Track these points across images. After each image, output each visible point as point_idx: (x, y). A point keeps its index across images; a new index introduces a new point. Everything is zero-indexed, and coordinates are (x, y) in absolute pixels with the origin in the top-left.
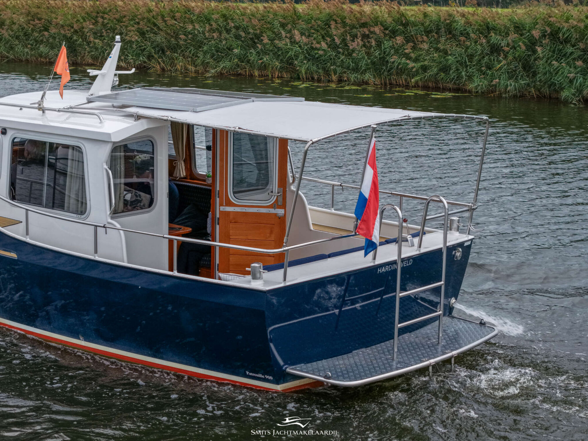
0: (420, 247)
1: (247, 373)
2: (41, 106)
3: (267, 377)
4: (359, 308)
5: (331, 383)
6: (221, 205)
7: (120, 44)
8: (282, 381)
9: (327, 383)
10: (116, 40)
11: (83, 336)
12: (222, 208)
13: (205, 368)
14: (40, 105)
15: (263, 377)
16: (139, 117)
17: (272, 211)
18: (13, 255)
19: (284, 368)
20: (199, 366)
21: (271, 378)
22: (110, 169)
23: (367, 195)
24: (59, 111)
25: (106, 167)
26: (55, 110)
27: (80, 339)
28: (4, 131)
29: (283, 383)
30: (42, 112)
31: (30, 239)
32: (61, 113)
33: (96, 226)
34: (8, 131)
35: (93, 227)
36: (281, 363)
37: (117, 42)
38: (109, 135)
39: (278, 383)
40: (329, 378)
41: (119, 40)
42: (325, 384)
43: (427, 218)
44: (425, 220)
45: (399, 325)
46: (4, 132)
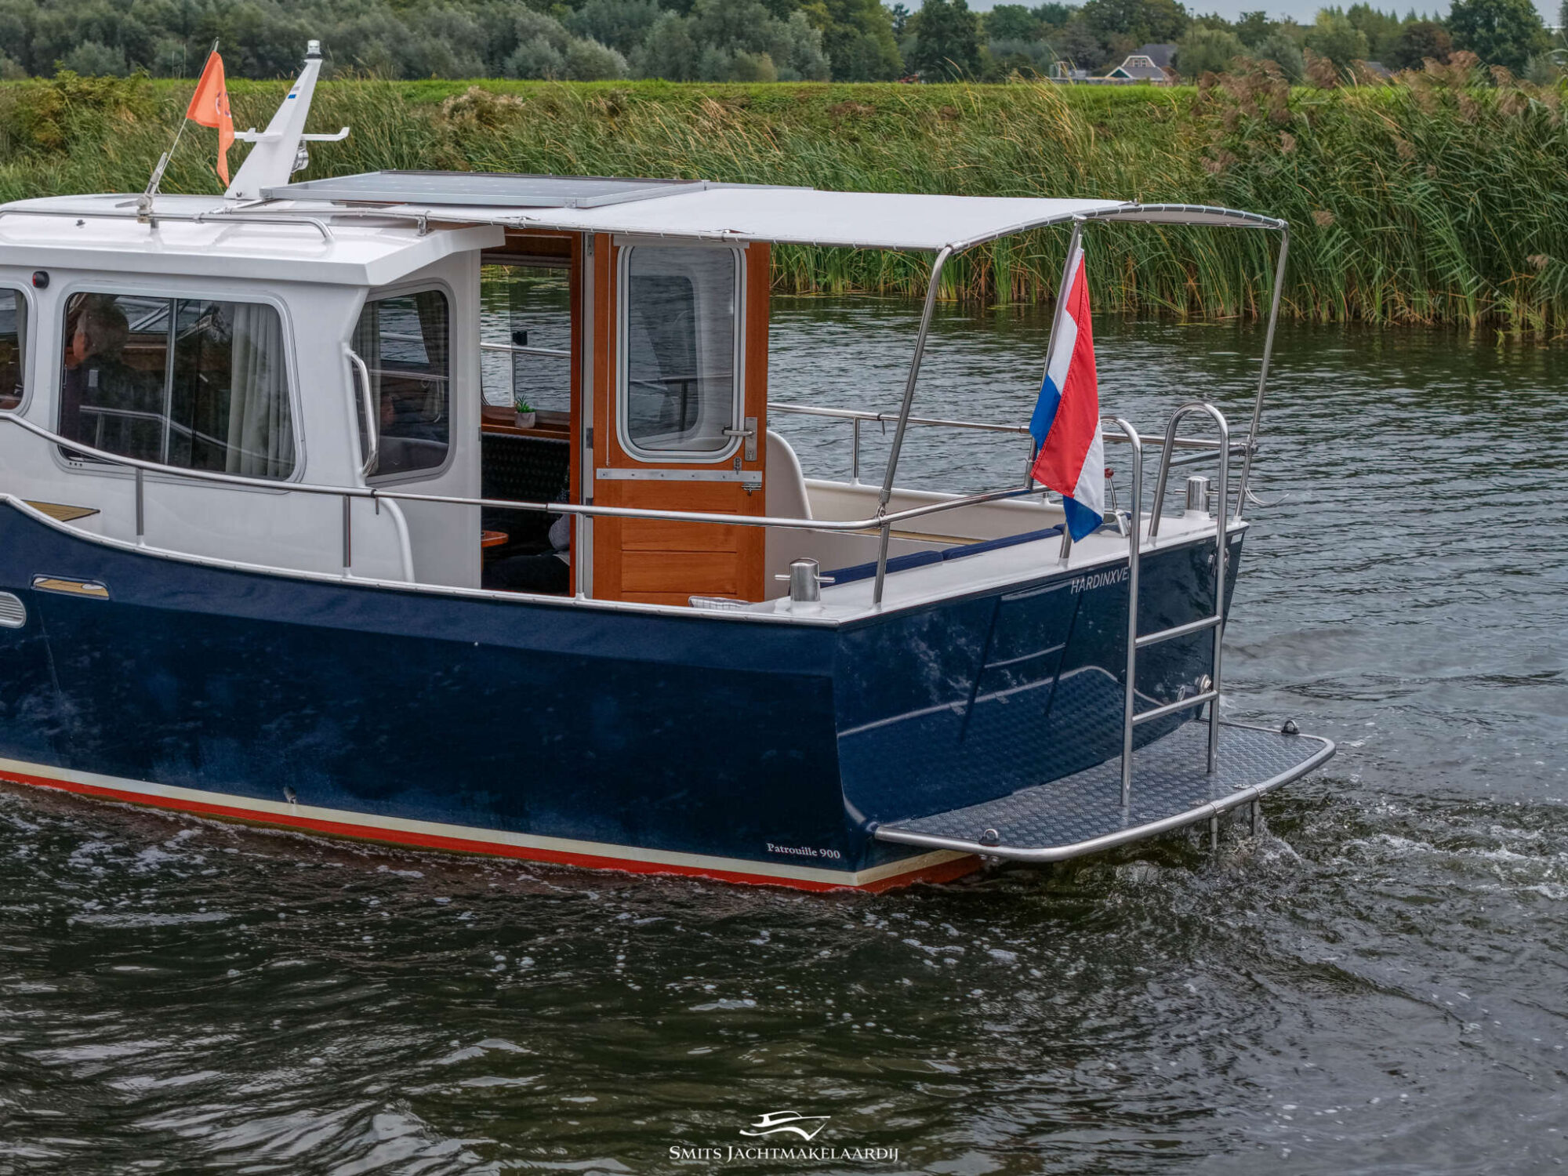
0: (1155, 534)
1: (770, 847)
2: (147, 211)
3: (824, 853)
4: (1005, 701)
5: (1001, 856)
6: (598, 463)
7: (319, 62)
8: (862, 862)
9: (989, 855)
10: (310, 51)
11: (292, 791)
12: (601, 473)
13: (648, 845)
14: (143, 207)
15: (814, 853)
16: (432, 225)
17: (731, 476)
18: (96, 590)
19: (868, 828)
20: (634, 842)
21: (835, 854)
22: (361, 356)
23: (1060, 388)
24: (201, 220)
25: (348, 351)
26: (190, 219)
27: (284, 800)
28: (41, 277)
29: (865, 867)
30: (148, 225)
31: (147, 544)
32: (207, 225)
33: (349, 495)
34: (52, 275)
35: (341, 498)
36: (859, 817)
37: (312, 56)
38: (361, 269)
39: (853, 869)
40: (994, 842)
41: (318, 52)
42: (983, 857)
43: (1173, 460)
44: (1169, 465)
45: (1135, 718)
46: (42, 280)
